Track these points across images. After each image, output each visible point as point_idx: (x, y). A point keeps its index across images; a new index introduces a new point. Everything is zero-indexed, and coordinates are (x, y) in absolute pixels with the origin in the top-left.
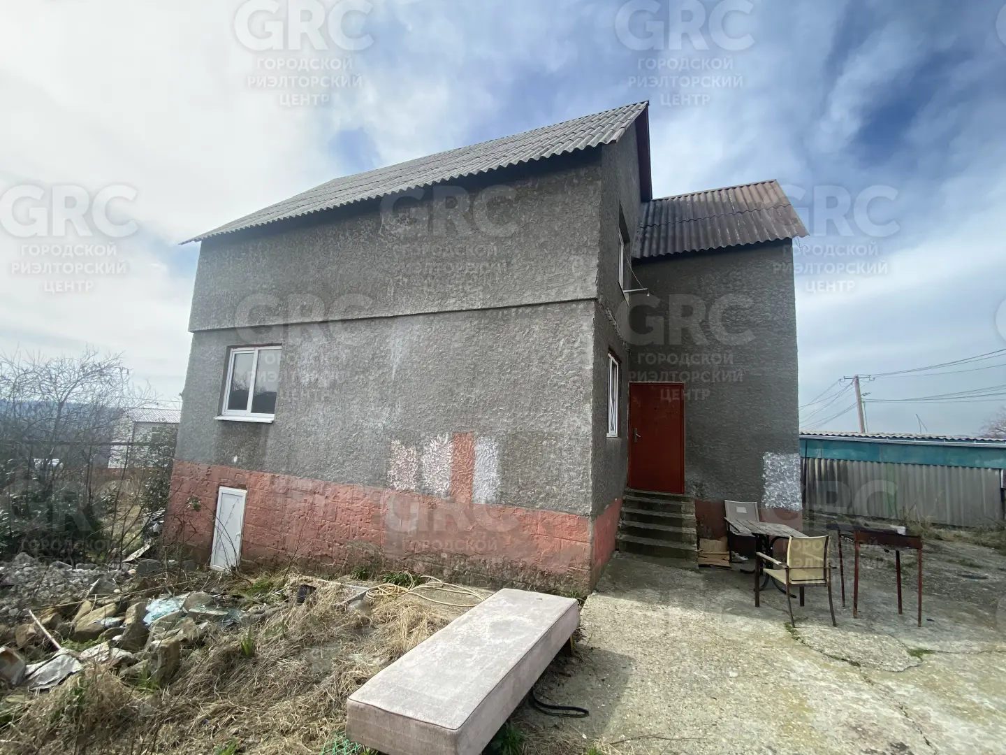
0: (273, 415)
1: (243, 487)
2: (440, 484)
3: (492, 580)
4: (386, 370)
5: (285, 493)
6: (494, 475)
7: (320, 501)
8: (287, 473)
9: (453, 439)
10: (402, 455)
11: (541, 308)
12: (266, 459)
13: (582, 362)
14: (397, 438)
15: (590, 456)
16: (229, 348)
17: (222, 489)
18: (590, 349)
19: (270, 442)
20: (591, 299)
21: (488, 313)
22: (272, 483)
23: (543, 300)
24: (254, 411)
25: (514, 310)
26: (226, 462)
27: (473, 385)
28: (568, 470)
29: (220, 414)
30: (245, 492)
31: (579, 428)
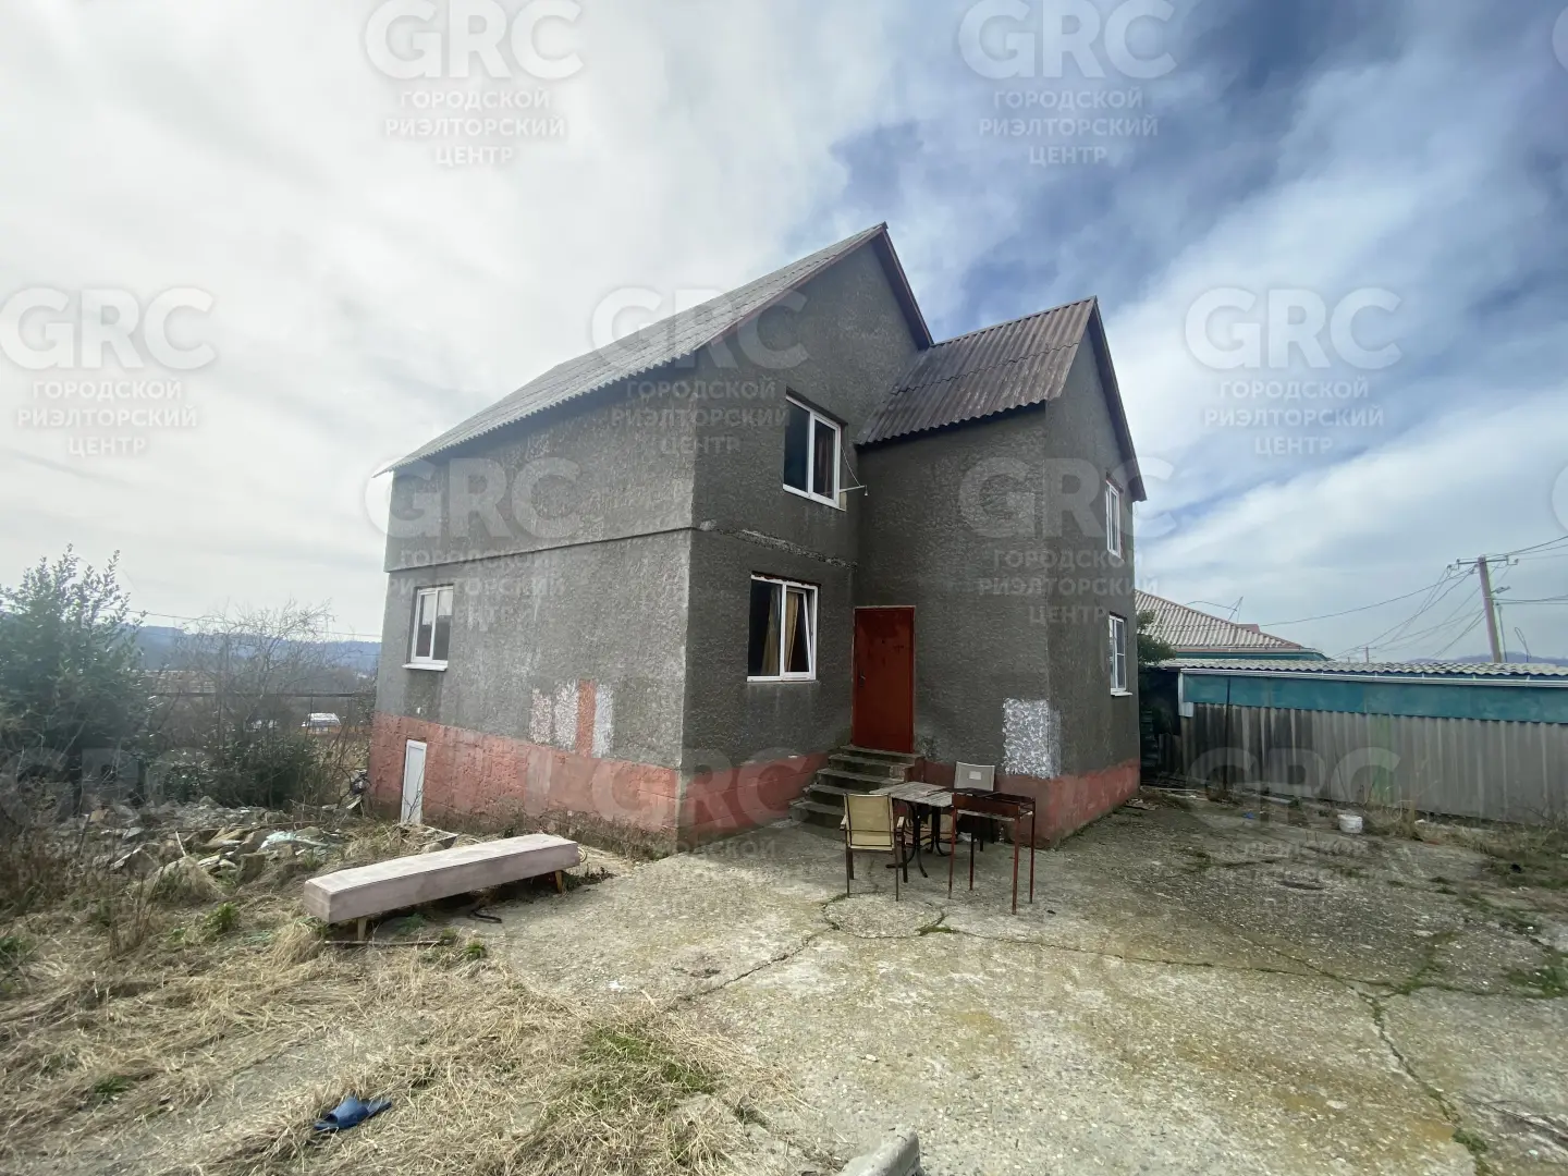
0: (446, 662)
1: (423, 740)
2: (567, 734)
3: (604, 840)
4: (529, 611)
5: (455, 746)
6: (609, 726)
7: (479, 754)
8: (456, 725)
9: (579, 687)
10: (542, 703)
11: (650, 539)
12: (441, 709)
13: (680, 600)
14: (537, 686)
15: (682, 703)
16: (417, 588)
17: (410, 742)
18: (686, 585)
19: (444, 692)
20: (688, 529)
21: (610, 545)
22: (445, 735)
23: (651, 530)
24: (435, 657)
25: (629, 541)
26: (411, 713)
27: (595, 627)
28: (666, 720)
29: (409, 662)
30: (424, 745)
31: (675, 673)
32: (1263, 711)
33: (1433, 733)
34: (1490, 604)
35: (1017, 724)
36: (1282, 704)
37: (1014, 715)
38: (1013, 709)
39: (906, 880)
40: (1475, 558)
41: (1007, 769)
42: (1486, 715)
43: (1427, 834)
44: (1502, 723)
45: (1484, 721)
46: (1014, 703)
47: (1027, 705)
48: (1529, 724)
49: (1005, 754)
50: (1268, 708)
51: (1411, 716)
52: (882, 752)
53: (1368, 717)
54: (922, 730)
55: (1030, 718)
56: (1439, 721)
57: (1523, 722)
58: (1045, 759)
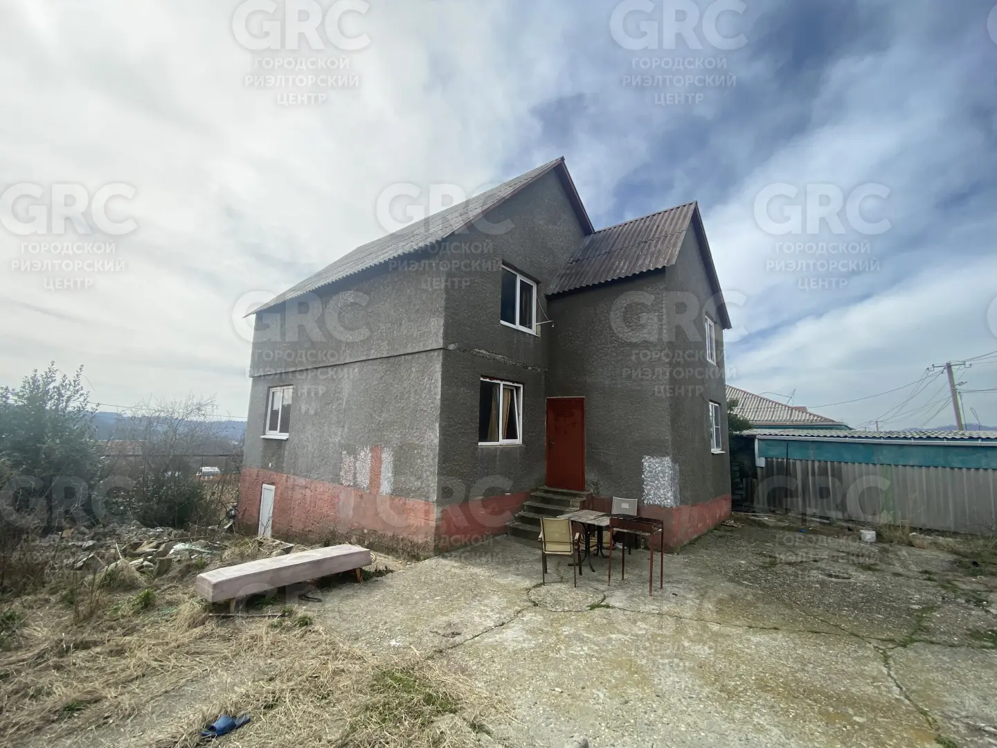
0: (288, 434)
1: (273, 484)
2: (364, 481)
3: (387, 548)
4: (340, 401)
5: (293, 488)
6: (390, 475)
7: (308, 493)
8: (294, 474)
9: (372, 450)
10: (348, 460)
11: (416, 355)
12: (284, 465)
13: (435, 394)
14: (345, 449)
15: (437, 460)
16: (270, 387)
17: (264, 486)
18: (439, 384)
19: (286, 453)
20: (441, 349)
21: (391, 360)
22: (287, 481)
23: (416, 350)
24: (281, 431)
25: (403, 357)
26: (265, 467)
27: (382, 412)
28: (426, 471)
29: (264, 434)
30: (273, 487)
31: (432, 440)
32: (810, 463)
33: (919, 477)
34: (954, 392)
35: (650, 472)
36: (822, 458)
37: (649, 467)
38: (647, 462)
39: (581, 573)
40: (944, 363)
41: (645, 502)
42: (954, 465)
43: (917, 542)
44: (964, 470)
45: (952, 468)
46: (649, 458)
47: (657, 460)
48: (981, 470)
49: (644, 491)
50: (813, 461)
51: (905, 466)
52: (564, 491)
53: (878, 466)
54: (590, 476)
55: (659, 469)
56: (924, 468)
57: (977, 469)
58: (669, 495)
